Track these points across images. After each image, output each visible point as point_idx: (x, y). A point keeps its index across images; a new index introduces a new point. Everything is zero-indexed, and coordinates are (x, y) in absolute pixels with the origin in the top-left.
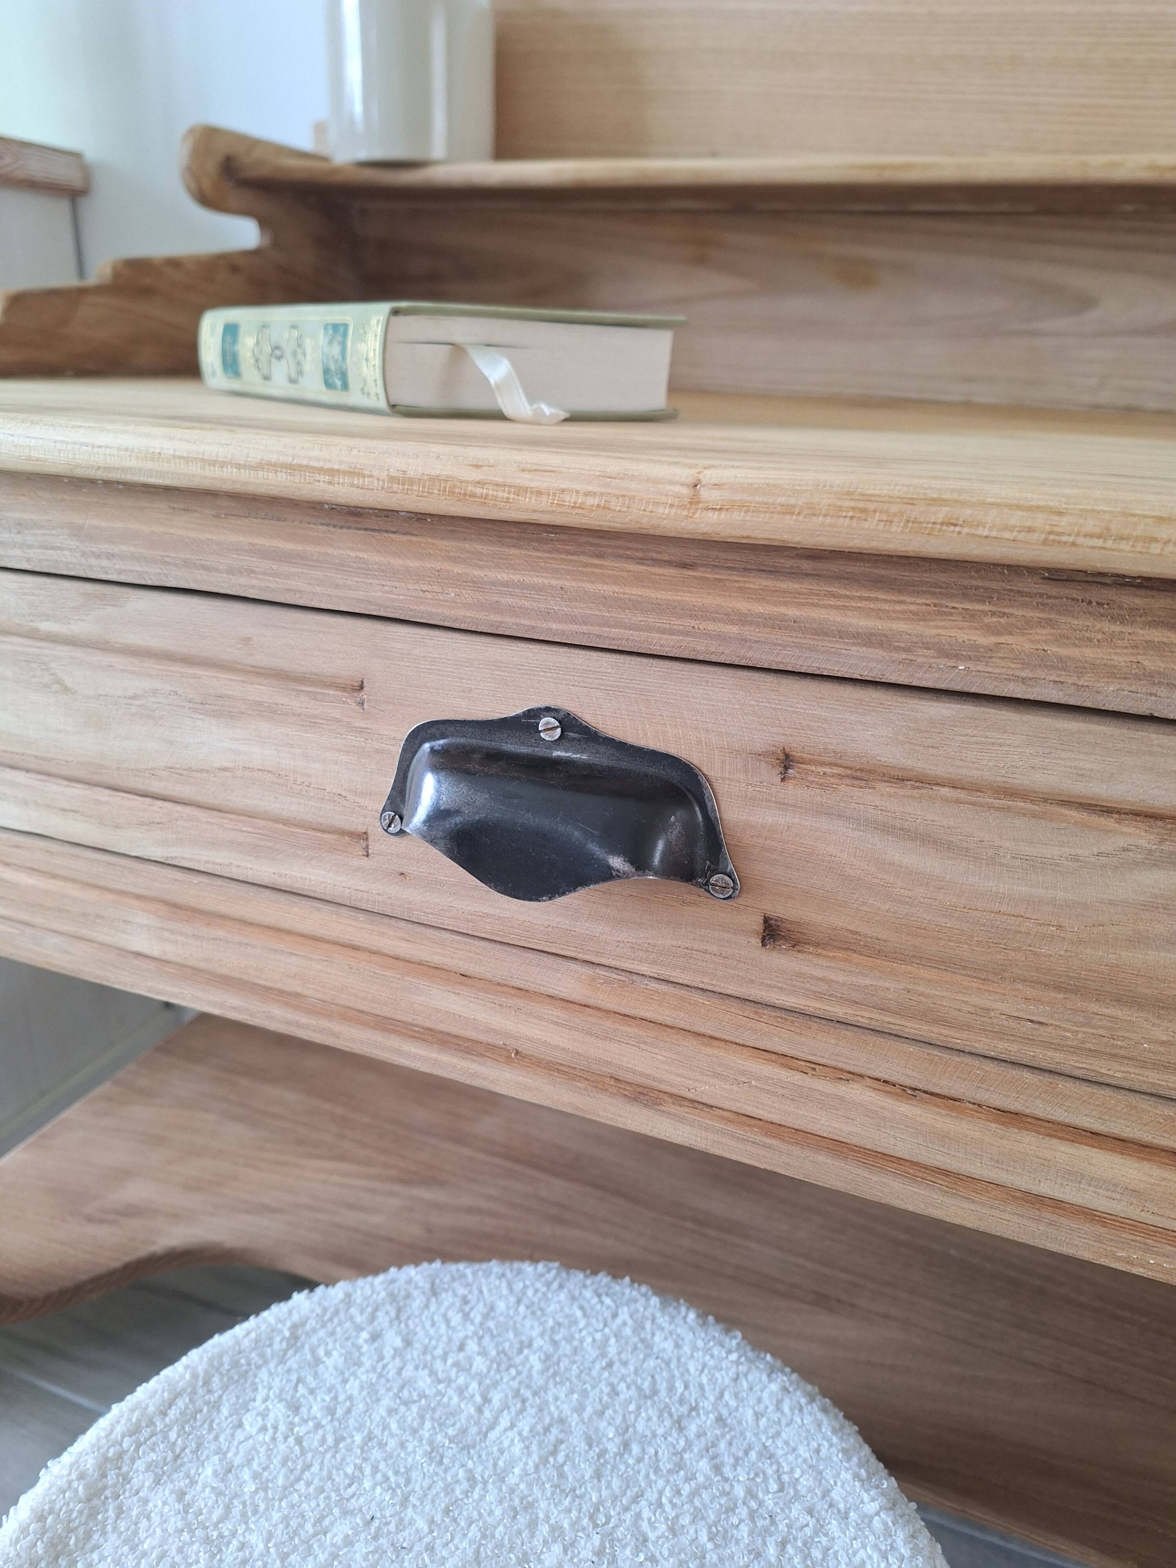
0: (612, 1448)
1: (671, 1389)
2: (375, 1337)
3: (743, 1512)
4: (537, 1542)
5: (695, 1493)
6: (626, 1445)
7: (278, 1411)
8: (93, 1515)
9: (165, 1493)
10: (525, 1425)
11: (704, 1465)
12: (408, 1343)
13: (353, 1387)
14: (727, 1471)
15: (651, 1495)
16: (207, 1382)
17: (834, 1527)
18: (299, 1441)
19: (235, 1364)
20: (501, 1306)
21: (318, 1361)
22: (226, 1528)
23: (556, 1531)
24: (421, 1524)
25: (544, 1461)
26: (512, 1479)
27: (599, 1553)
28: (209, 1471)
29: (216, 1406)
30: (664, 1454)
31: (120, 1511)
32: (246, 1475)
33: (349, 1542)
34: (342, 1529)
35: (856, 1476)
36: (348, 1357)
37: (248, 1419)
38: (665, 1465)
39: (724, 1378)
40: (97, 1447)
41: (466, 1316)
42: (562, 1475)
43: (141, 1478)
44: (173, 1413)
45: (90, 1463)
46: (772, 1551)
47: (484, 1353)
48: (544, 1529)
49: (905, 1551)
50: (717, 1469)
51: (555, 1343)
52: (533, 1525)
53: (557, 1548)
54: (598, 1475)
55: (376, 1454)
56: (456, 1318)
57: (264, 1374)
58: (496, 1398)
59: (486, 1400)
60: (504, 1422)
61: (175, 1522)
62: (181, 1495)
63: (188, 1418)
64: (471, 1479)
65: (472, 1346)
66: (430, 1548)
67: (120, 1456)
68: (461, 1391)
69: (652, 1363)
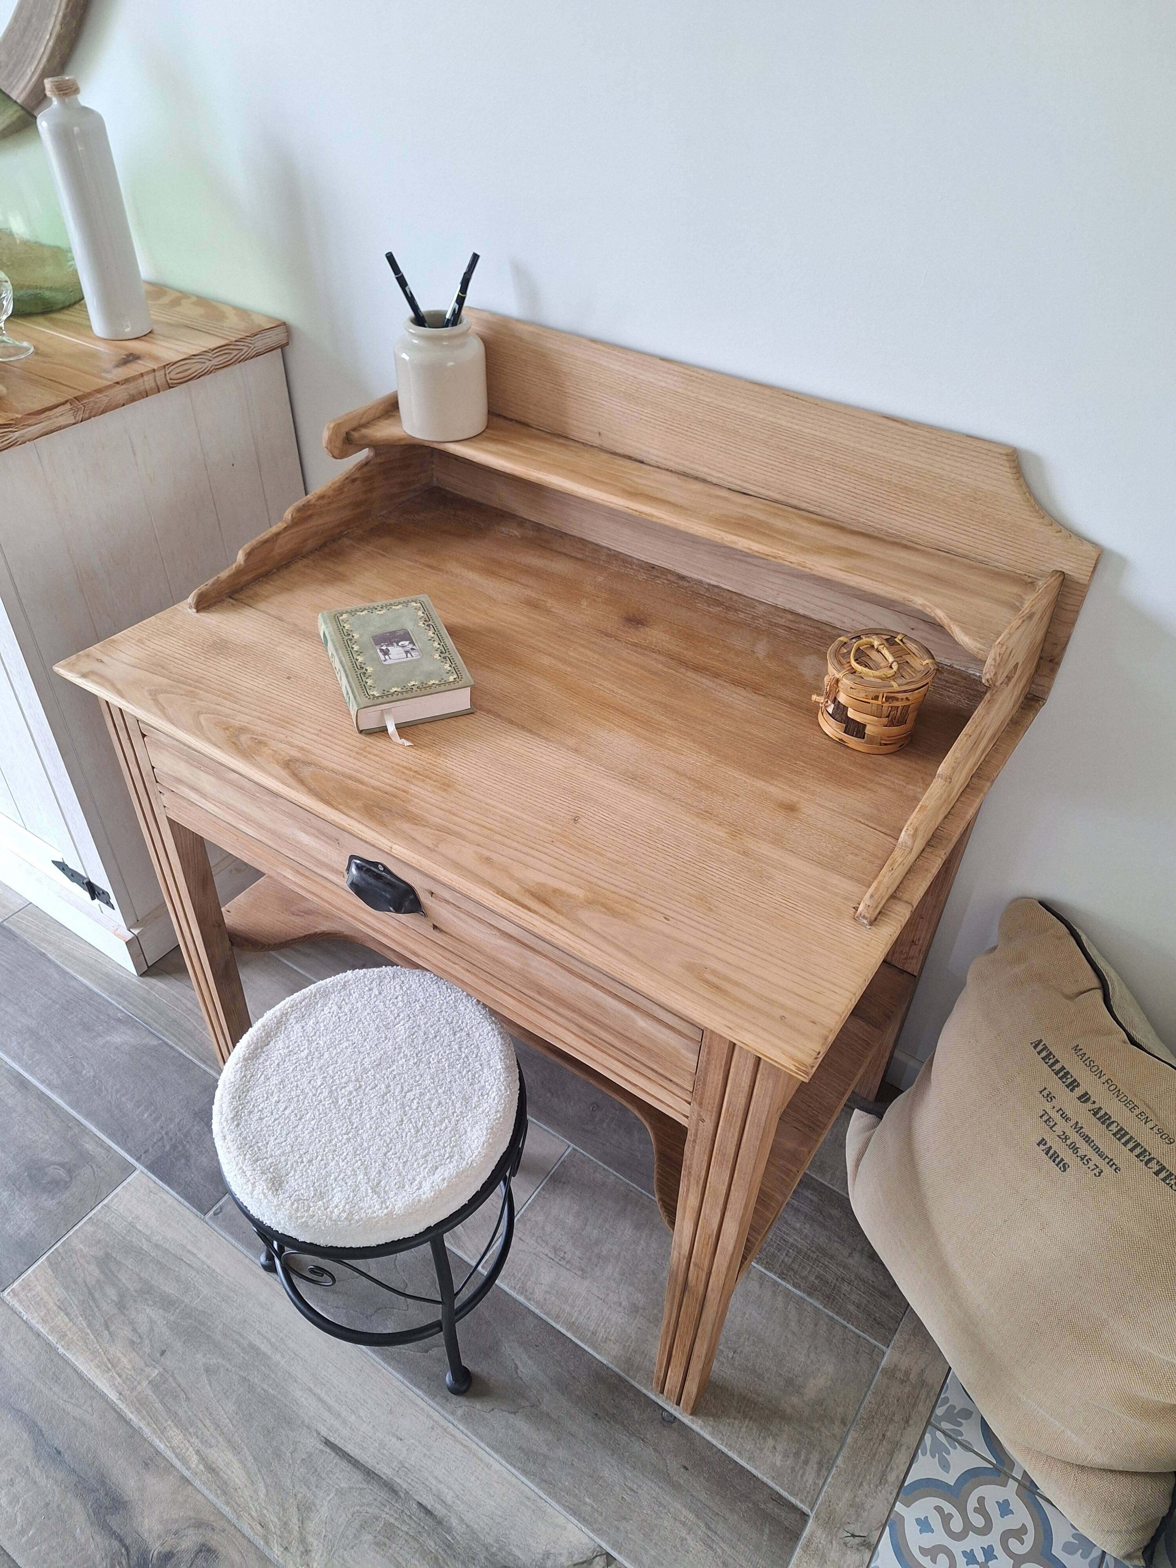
0: (431, 1036)
1: (457, 1022)
2: (370, 990)
3: (462, 1061)
4: (399, 1058)
5: (450, 1053)
6: (436, 1037)
7: (335, 1008)
8: (278, 1028)
9: (298, 1026)
10: (407, 1025)
11: (456, 1047)
12: (380, 993)
13: (359, 1004)
14: (463, 1050)
15: (437, 1052)
16: (315, 996)
17: (485, 1071)
18: (339, 1018)
19: (325, 991)
20: (414, 986)
21: (351, 994)
22: (314, 1038)
23: (405, 1056)
24: (368, 1047)
25: (409, 1037)
26: (398, 1040)
27: (415, 1064)
28: (311, 1022)
29: (317, 1003)
30: (446, 1041)
31: (286, 1028)
32: (322, 1025)
33: (346, 1048)
34: (346, 1044)
35: (500, 1058)
36: (360, 994)
37: (326, 1008)
38: (445, 1044)
39: (475, 1022)
40: (280, 1009)
41: (401, 988)
42: (413, 1041)
43: (292, 1020)
44: (303, 1003)
45: (278, 1014)
46: (464, 1072)
47: (403, 1001)
48: (402, 1055)
49: (502, 1079)
50: (460, 1048)
51: (427, 1002)
52: (399, 1053)
53: (404, 1060)
54: (424, 1043)
55: (361, 1026)
56: (398, 988)
57: (333, 996)
58: (402, 1015)
59: (398, 1016)
60: (402, 1023)
61: (300, 1034)
62: (303, 1027)
63: (307, 1006)
64: (386, 1038)
65: (400, 998)
66: (369, 1054)
67: (287, 1013)
68: (391, 1012)
69: (455, 1013)
